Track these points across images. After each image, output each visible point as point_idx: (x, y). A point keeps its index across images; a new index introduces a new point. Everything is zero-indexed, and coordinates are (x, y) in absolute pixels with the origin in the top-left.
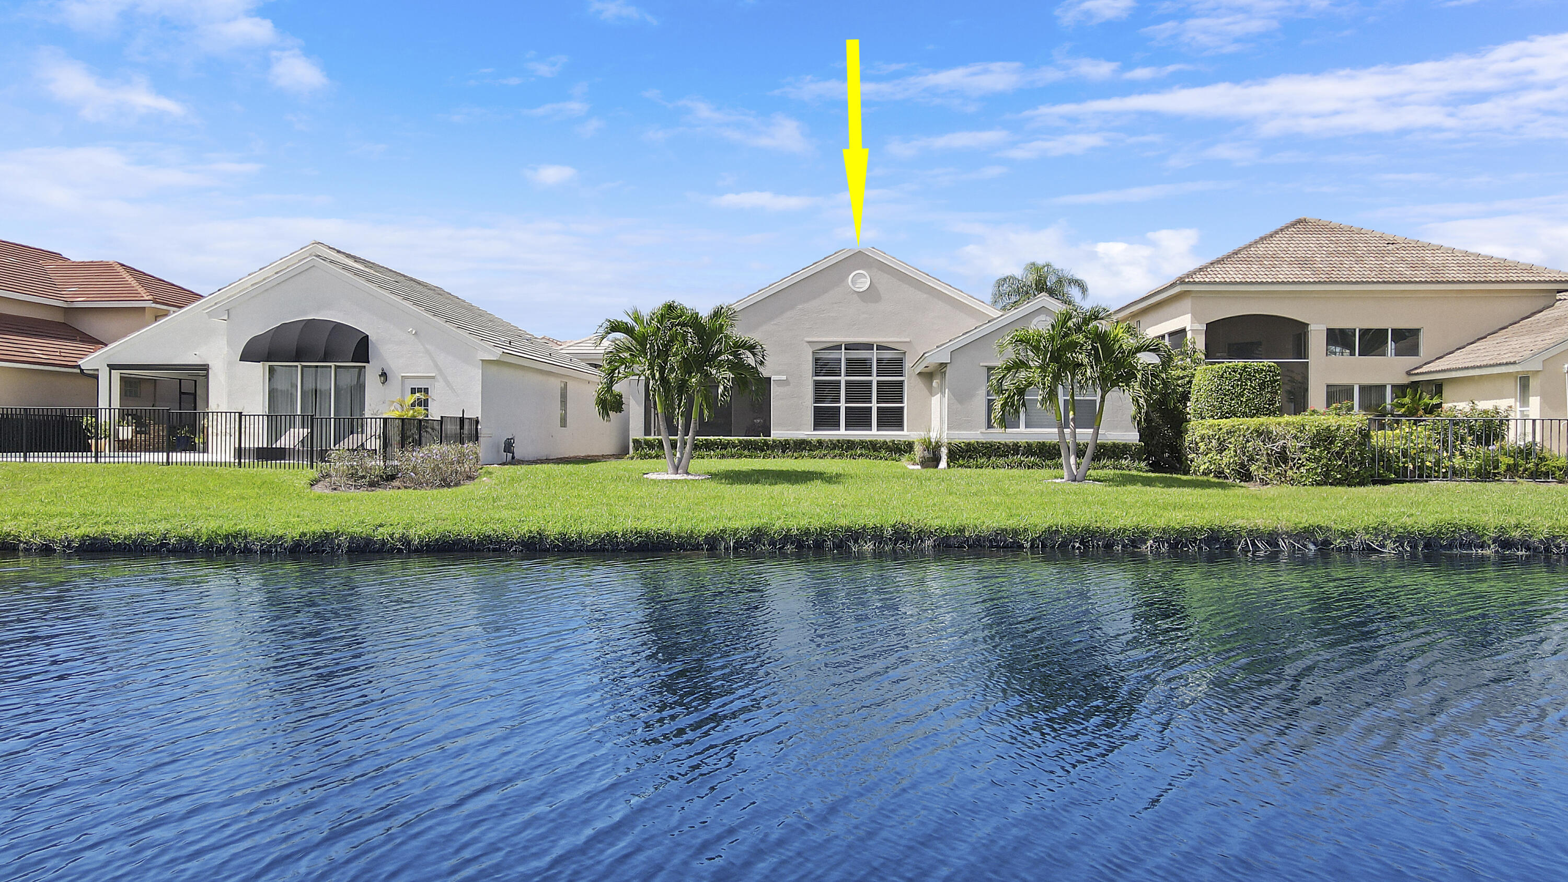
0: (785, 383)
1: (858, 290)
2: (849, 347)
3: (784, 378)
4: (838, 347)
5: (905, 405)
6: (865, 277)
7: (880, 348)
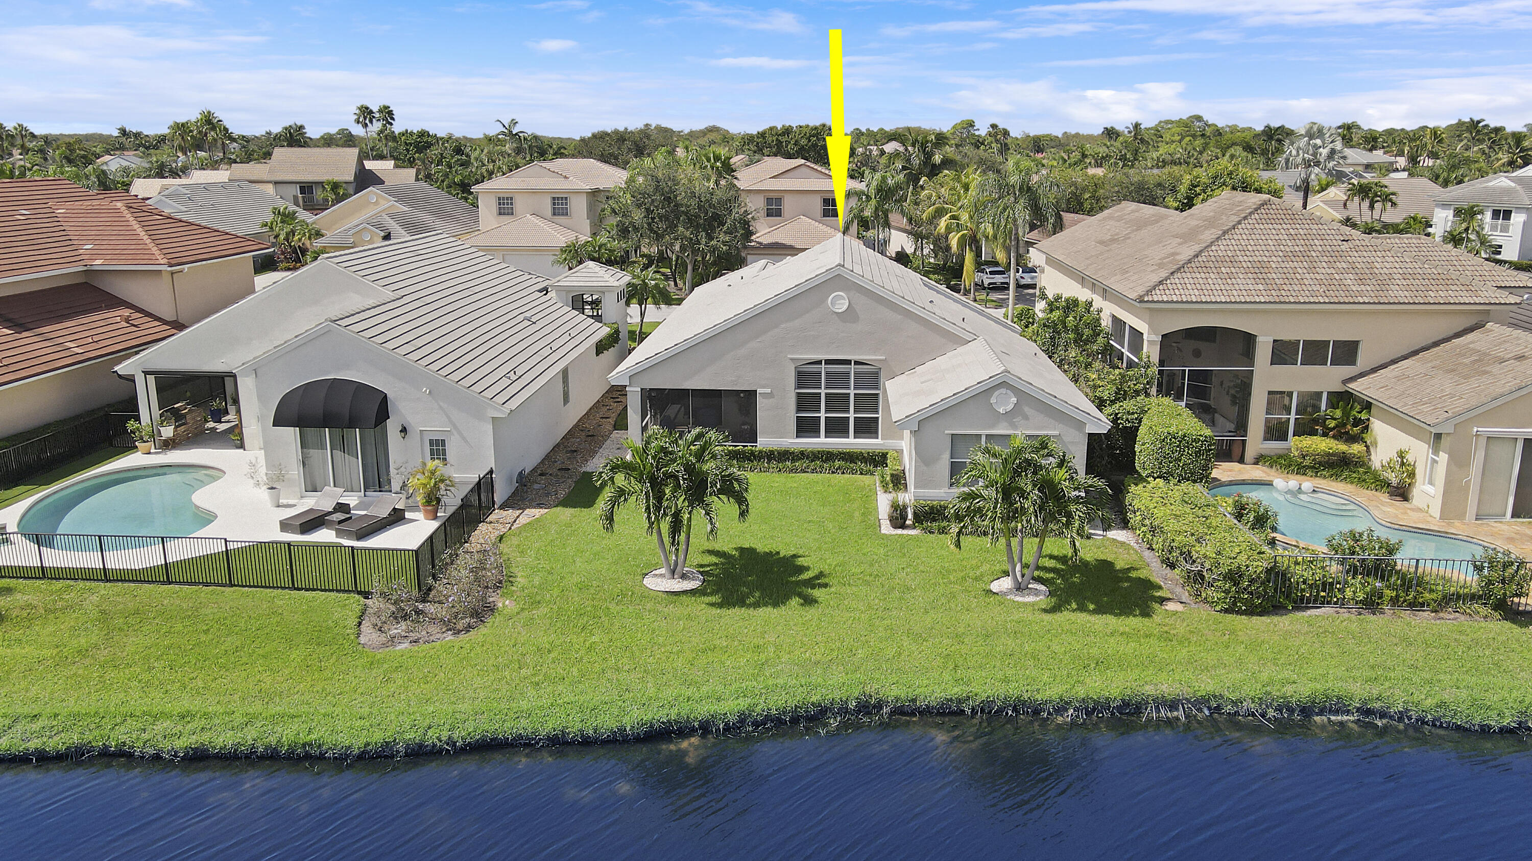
0: (770, 395)
1: (837, 311)
2: (828, 362)
3: (769, 391)
4: (820, 362)
5: (880, 415)
6: (844, 299)
7: (856, 363)
